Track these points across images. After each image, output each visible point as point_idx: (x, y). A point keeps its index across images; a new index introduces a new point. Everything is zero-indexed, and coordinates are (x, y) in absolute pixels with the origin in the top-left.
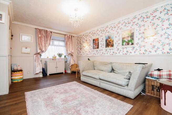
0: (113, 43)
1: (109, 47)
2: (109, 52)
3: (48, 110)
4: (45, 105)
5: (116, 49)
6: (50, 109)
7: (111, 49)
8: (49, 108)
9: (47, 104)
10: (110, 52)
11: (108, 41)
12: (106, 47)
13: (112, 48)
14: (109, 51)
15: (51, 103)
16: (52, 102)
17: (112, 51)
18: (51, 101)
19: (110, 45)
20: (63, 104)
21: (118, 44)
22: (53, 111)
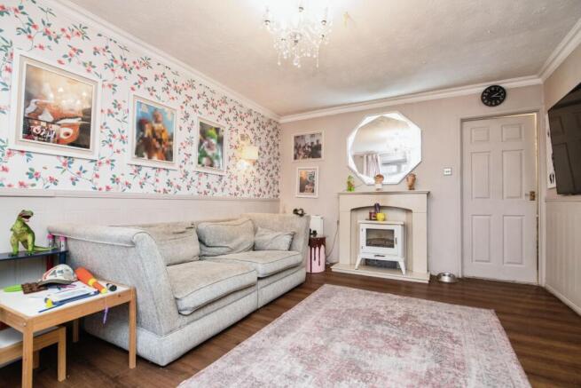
0: (171, 146)
1: (155, 158)
2: (152, 180)
5: (179, 174)
7: (160, 169)
10: (157, 181)
11: (148, 132)
12: (138, 153)
13: (164, 164)
14: (152, 173)
16: (438, 365)
17: (163, 176)
18: (437, 373)
19: (156, 150)
21: (185, 156)
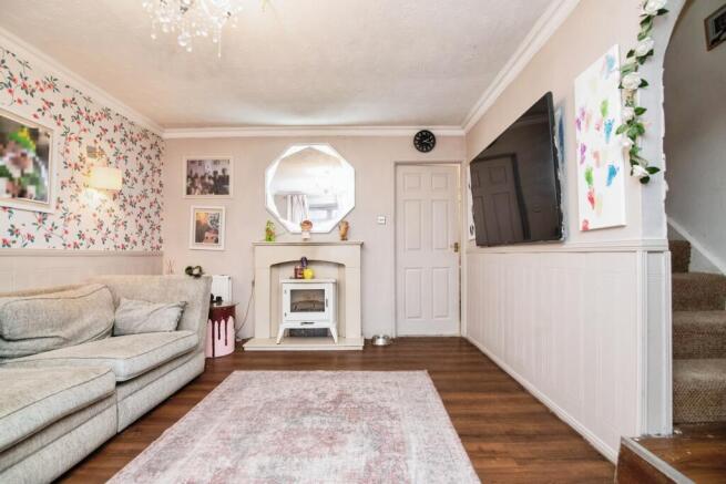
3: (402, 433)
4: (404, 450)
6: (394, 431)
8: (395, 436)
9: (397, 455)
15: (380, 451)
20: (349, 432)
22: (388, 423)
